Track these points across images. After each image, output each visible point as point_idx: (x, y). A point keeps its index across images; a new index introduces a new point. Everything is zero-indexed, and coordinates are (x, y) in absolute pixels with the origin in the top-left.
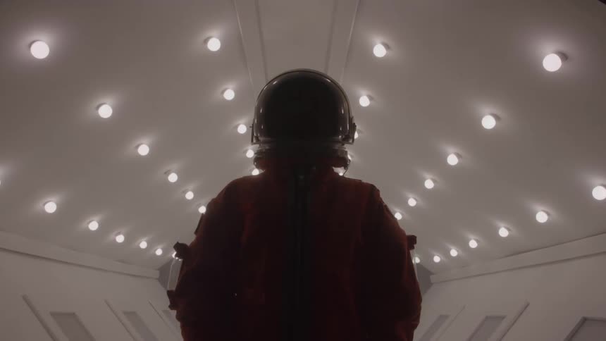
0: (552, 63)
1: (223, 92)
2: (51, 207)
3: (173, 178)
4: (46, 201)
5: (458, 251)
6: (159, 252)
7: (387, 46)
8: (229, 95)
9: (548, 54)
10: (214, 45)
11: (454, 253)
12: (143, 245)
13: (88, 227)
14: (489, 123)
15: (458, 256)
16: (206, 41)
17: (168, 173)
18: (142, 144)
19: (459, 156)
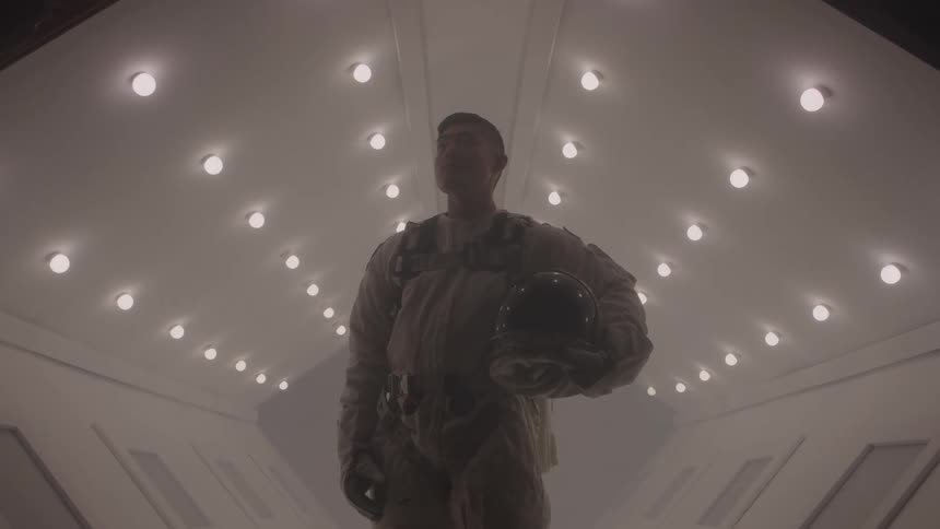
0: (811, 100)
1: (370, 139)
2: (126, 302)
3: (293, 262)
4: (119, 293)
5: (710, 373)
6: (261, 379)
7: (599, 75)
8: (378, 142)
9: (808, 88)
10: (363, 74)
11: (705, 376)
12: (241, 366)
13: (169, 335)
14: (739, 179)
15: (711, 379)
16: (352, 68)
17: (285, 256)
18: (254, 212)
19: (703, 227)
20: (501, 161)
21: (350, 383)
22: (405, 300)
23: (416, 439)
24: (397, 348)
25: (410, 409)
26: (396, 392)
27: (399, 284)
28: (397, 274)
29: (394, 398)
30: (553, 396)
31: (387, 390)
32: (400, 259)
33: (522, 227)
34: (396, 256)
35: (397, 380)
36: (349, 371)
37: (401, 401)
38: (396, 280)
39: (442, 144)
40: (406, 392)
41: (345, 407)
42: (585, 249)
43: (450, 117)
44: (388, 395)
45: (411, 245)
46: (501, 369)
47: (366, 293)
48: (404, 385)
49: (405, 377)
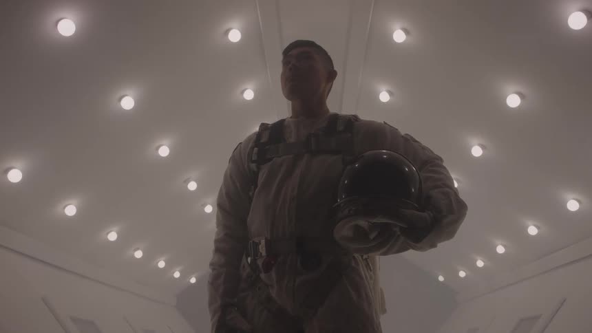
1: (243, 92)
2: (71, 210)
3: (192, 186)
4: (67, 203)
5: (484, 261)
6: (177, 275)
7: (406, 31)
8: (249, 95)
9: (573, 12)
10: (235, 36)
11: (480, 263)
12: (162, 264)
13: (107, 238)
16: (227, 32)
17: (187, 181)
18: (162, 145)
19: (483, 147)
20: (332, 75)
21: (217, 250)
22: (261, 180)
23: (273, 293)
24: (256, 220)
25: (268, 267)
26: (256, 254)
27: (255, 169)
28: (253, 162)
29: (254, 261)
30: (385, 254)
31: (248, 256)
32: (256, 149)
33: (352, 122)
34: (252, 148)
35: (257, 245)
36: (216, 241)
37: (260, 262)
38: (253, 166)
39: (286, 62)
40: (264, 254)
41: (213, 269)
42: (403, 137)
43: (291, 44)
44: (249, 259)
45: (264, 139)
46: (343, 231)
47: (230, 179)
48: (262, 249)
49: (263, 242)
